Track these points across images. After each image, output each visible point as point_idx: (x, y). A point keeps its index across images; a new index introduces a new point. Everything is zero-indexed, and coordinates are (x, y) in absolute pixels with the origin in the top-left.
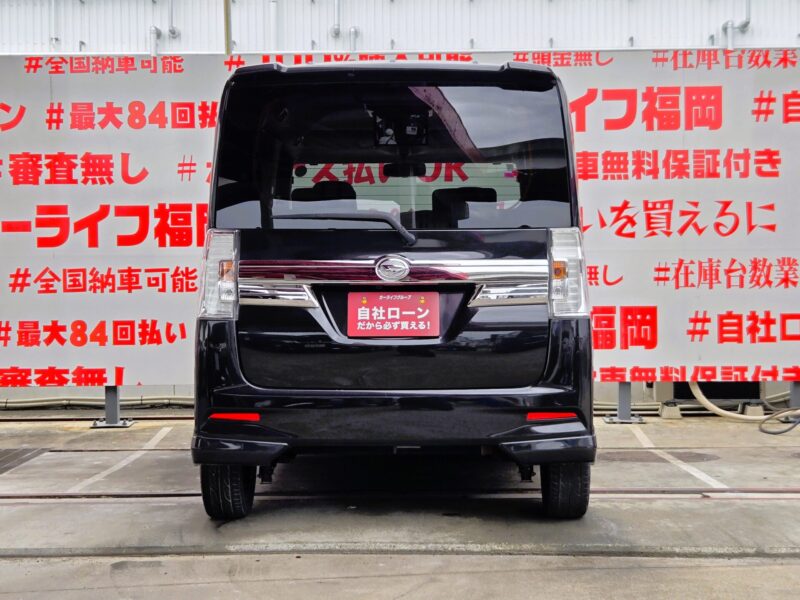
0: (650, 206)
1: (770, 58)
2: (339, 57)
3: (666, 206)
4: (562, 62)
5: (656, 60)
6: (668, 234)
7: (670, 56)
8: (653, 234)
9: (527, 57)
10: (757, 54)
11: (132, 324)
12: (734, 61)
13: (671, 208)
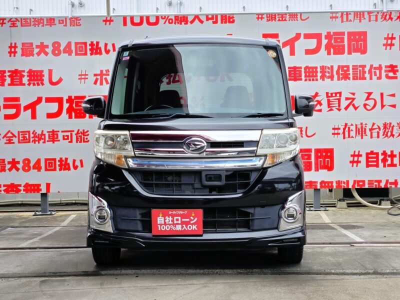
0: (330, 95)
1: (392, 16)
2: (163, 17)
3: (338, 95)
4: (282, 19)
5: (332, 18)
6: (339, 110)
7: (339, 15)
8: (331, 110)
9: (263, 16)
10: (385, 14)
11: (55, 160)
12: (373, 18)
13: (340, 96)
